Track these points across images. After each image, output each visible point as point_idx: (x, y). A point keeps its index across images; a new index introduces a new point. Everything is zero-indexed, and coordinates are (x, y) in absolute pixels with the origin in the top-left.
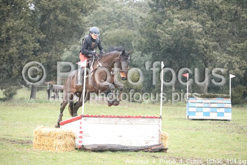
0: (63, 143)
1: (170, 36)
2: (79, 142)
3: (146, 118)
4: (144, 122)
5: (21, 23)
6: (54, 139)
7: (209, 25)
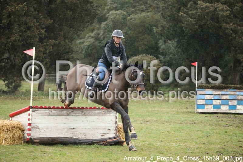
0: (11, 135)
1: (194, 20)
3: (101, 109)
4: (99, 113)
5: (24, 7)
6: (1, 132)
7: (238, 8)
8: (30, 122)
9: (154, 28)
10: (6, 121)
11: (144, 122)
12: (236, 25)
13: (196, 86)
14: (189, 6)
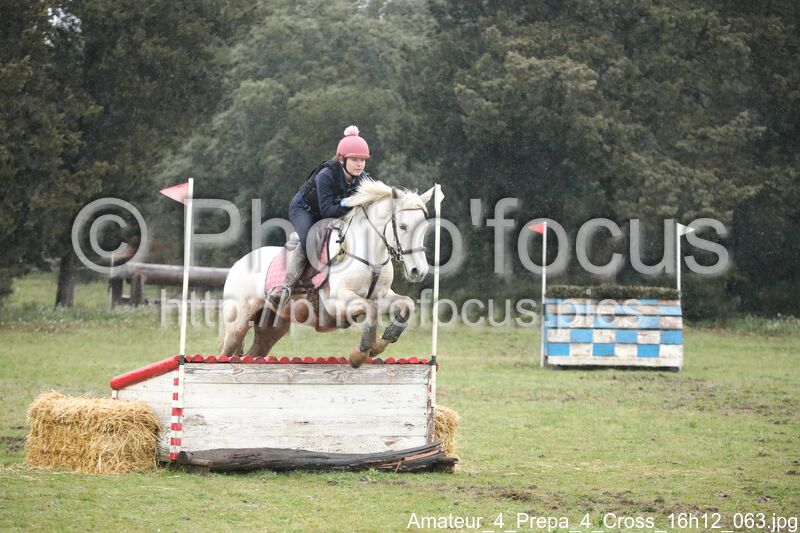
0: (121, 444)
1: (496, 104)
2: (172, 444)
3: (385, 363)
4: (381, 376)
6: (90, 435)
7: (619, 71)
8: (178, 404)
10: (102, 400)
12: (612, 119)
13: (544, 291)
14: (478, 65)
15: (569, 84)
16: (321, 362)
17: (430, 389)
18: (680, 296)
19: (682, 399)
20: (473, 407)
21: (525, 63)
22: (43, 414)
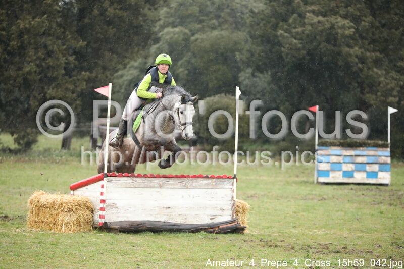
0: (74, 218)
1: (300, 41)
2: (100, 218)
3: (210, 178)
4: (208, 184)
5: (43, 22)
6: (59, 213)
7: (367, 24)
8: (103, 198)
9: (237, 53)
10: (66, 195)
11: (248, 197)
12: (363, 50)
13: (317, 142)
14: (291, 21)
15: (340, 31)
16: (177, 177)
17: (233, 191)
18: (389, 146)
19: (383, 200)
20: (270, 203)
21: (316, 19)
22: (36, 202)
